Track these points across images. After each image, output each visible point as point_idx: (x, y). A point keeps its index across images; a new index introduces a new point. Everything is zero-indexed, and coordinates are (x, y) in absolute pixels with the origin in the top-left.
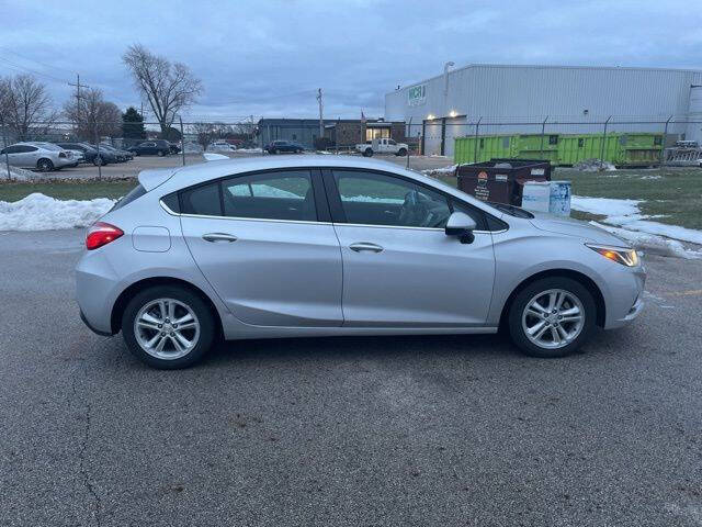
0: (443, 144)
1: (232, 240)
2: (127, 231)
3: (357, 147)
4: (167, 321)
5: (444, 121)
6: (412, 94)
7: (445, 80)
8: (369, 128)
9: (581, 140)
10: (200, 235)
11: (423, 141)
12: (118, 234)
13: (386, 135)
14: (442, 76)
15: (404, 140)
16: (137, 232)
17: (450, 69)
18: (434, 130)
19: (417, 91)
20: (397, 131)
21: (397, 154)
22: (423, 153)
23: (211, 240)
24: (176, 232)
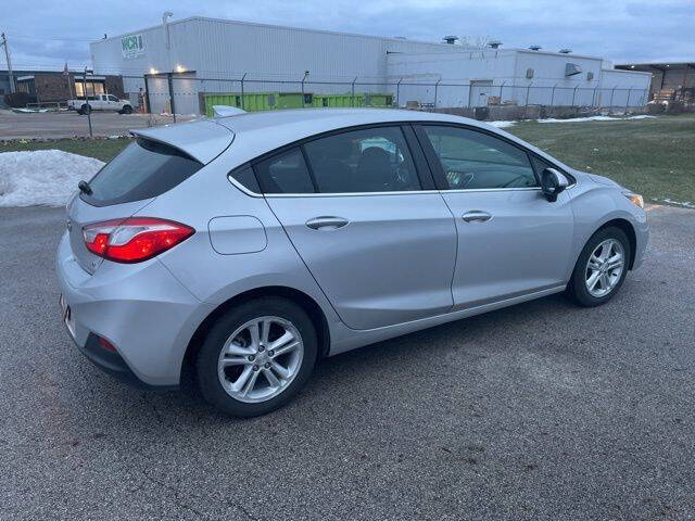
0: (172, 101)
1: (340, 225)
2: (199, 227)
3: (70, 102)
4: (261, 348)
5: (170, 76)
6: (125, 45)
7: (165, 33)
8: (78, 81)
9: (324, 100)
10: (303, 222)
11: (148, 98)
12: (184, 233)
13: (100, 90)
14: (160, 27)
15: (126, 96)
16: (214, 226)
17: (170, 20)
18: (159, 86)
19: (131, 42)
20: (114, 86)
21: (121, 112)
22: (149, 111)
23: (315, 227)
24: (271, 222)
